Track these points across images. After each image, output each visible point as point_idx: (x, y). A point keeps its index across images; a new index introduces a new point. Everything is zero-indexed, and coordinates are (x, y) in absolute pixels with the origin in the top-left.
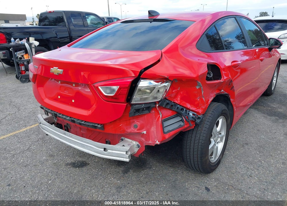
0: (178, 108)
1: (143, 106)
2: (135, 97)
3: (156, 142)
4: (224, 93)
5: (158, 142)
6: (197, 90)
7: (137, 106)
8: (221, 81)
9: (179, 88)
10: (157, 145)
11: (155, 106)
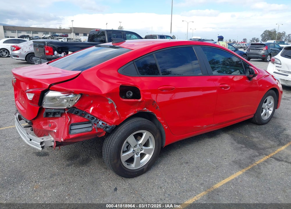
0: (88, 117)
1: (53, 111)
2: (44, 103)
3: (61, 139)
4: (146, 110)
5: (63, 139)
6: (109, 104)
7: (48, 110)
8: (140, 100)
9: (92, 101)
10: (62, 142)
11: (64, 112)
